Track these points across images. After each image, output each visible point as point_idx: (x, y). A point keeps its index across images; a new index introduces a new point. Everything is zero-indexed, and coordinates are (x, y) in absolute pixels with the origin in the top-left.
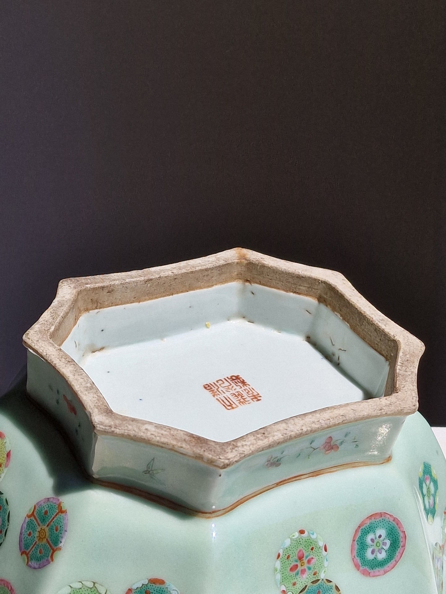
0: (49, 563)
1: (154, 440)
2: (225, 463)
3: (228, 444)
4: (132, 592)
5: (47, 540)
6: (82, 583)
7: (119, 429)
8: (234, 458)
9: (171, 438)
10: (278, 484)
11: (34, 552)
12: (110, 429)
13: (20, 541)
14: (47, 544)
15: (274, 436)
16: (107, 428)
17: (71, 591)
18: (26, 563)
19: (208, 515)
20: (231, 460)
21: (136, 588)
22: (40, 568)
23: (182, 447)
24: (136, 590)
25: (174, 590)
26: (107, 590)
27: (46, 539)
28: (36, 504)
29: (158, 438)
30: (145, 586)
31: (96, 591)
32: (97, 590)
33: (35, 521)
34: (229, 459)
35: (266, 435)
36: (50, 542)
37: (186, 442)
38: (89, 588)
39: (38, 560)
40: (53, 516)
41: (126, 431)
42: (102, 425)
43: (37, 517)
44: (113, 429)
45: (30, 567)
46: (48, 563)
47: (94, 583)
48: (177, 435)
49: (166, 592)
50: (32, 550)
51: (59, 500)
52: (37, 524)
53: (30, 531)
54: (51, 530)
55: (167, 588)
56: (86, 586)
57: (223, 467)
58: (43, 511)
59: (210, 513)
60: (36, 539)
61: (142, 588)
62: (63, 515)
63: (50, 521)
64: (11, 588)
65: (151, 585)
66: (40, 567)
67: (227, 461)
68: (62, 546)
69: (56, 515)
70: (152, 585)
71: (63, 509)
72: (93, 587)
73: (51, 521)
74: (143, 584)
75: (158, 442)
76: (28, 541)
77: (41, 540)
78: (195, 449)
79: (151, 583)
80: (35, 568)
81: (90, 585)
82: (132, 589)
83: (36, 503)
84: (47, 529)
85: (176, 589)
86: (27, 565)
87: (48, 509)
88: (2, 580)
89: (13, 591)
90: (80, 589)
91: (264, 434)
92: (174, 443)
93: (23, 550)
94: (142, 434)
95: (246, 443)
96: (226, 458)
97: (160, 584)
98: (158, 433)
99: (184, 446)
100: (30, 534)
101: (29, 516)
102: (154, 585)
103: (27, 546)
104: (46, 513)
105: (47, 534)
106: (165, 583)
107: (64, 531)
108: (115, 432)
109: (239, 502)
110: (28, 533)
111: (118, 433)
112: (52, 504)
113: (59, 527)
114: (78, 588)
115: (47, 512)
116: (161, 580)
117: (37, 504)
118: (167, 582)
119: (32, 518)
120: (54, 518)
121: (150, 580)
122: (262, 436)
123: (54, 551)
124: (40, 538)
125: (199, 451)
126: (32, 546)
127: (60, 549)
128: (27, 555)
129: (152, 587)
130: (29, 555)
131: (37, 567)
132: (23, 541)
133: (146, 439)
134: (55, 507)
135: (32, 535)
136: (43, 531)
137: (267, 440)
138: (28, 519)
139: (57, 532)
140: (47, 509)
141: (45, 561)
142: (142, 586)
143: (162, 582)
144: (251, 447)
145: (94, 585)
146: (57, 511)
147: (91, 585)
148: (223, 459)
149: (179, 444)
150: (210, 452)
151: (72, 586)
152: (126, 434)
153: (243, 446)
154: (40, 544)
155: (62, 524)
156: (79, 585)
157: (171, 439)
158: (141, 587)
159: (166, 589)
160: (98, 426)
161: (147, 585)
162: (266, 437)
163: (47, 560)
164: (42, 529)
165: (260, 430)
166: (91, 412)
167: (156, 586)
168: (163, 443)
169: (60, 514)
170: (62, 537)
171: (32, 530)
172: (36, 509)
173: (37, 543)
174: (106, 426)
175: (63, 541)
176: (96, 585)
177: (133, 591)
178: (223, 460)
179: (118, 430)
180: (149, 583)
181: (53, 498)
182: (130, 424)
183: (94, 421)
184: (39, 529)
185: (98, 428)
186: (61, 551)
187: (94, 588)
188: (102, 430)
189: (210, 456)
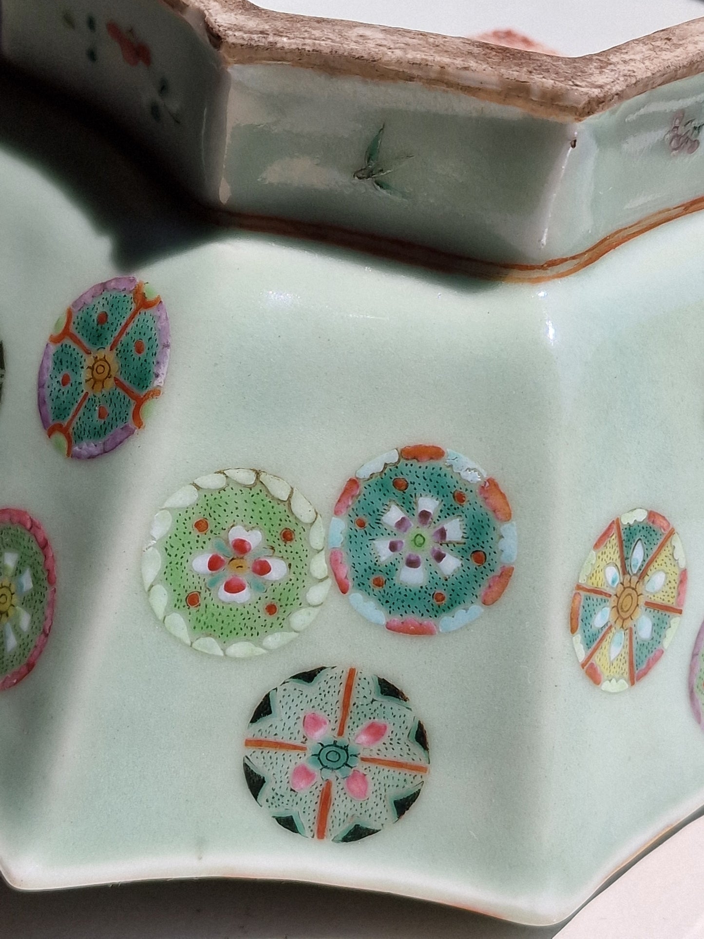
0: (132, 432)
1: (386, 59)
2: (593, 95)
3: (588, 59)
4: (358, 487)
5: (116, 379)
6: (224, 474)
7: (289, 38)
8: (612, 84)
9: (434, 50)
10: (689, 207)
11: (84, 419)
12: (264, 40)
13: (41, 403)
14: (119, 390)
15: (696, 43)
16: (255, 36)
17: (198, 499)
18: (66, 453)
19: (536, 274)
20: (606, 89)
21: (368, 477)
22: (106, 452)
23: (466, 68)
24: (368, 480)
25: (470, 470)
26: (292, 489)
27: (112, 379)
28: (73, 305)
29: (399, 53)
30: (393, 468)
31: (264, 493)
32: (268, 491)
33: (74, 346)
34: (601, 87)
35: (675, 40)
36: (127, 383)
37: (475, 57)
38: (245, 486)
39: (97, 433)
40: (123, 322)
41: (308, 41)
42: (240, 30)
43: (79, 336)
44: (271, 39)
45: (78, 457)
46: (129, 433)
47: (258, 473)
48: (447, 44)
49: (449, 476)
50: (78, 416)
51: (134, 280)
52: (82, 353)
53: (63, 373)
54: (123, 354)
55: (451, 466)
56: (238, 483)
57: (587, 110)
58: (95, 317)
59: (542, 267)
60: (85, 388)
61: (385, 474)
62: (149, 312)
63: (116, 333)
64: (32, 521)
65: (407, 465)
66: (108, 448)
67: (596, 92)
68: (162, 385)
69: (132, 317)
70: (409, 462)
71: (150, 297)
72: (255, 485)
73: (121, 334)
74: (386, 464)
75: (399, 62)
76: (63, 398)
77: (99, 385)
78: (503, 71)
79: (407, 459)
80: (92, 457)
81: (248, 478)
82: (357, 478)
83: (71, 304)
84: (111, 357)
85: (476, 467)
86: (68, 454)
87: (106, 309)
88: (4, 511)
89: (39, 528)
90: (222, 492)
91: (669, 39)
92: (446, 60)
93: (51, 423)
94: (353, 46)
95: (632, 57)
96: (593, 84)
97: (431, 458)
98: (395, 42)
99: (472, 64)
100: (65, 381)
101: (55, 340)
102: (414, 462)
103: (61, 411)
104: (103, 319)
105: (115, 366)
106: (446, 455)
107: (160, 347)
108: (279, 45)
109: (607, 242)
110: (60, 379)
111: (287, 47)
112: (114, 293)
113: (145, 340)
114: (215, 490)
115: (107, 316)
116: (433, 447)
117: (75, 304)
118: (448, 450)
119: (68, 341)
120: (126, 325)
121: (402, 451)
122: (666, 43)
123: (140, 402)
124: (95, 382)
125: (514, 73)
126: (76, 405)
127: (156, 393)
128: (64, 431)
129: (412, 468)
130: (71, 430)
131: (97, 452)
132: (48, 400)
133: (366, 56)
134: (126, 299)
135: (72, 381)
136: (103, 363)
137: (681, 49)
138: (53, 348)
139: (143, 356)
140: (104, 310)
141: (120, 431)
142: (385, 468)
143: (436, 453)
144: (647, 63)
145: (257, 478)
146: (134, 306)
147: (250, 479)
148: (586, 86)
149: (459, 62)
150: (546, 74)
151: (198, 484)
152: (307, 48)
153: (625, 62)
154: (99, 395)
155: (153, 332)
156: (217, 481)
157: (434, 52)
158: (382, 471)
159: (449, 469)
160: (230, 33)
161: (396, 466)
162: (677, 46)
163: (126, 428)
164: (98, 358)
165: (655, 35)
166: (202, 8)
167: (420, 464)
168: (413, 64)
169: (142, 311)
170: (158, 363)
171: (70, 369)
172: (74, 319)
173: (90, 395)
174: (251, 33)
175: (163, 370)
176: (263, 477)
177: (362, 485)
178: (585, 90)
179: (285, 39)
180: (402, 460)
181: (116, 279)
182: (315, 29)
183: (217, 24)
184: (89, 361)
185: (231, 40)
186: (161, 397)
187: (259, 487)
188: (241, 42)
189: (549, 83)
